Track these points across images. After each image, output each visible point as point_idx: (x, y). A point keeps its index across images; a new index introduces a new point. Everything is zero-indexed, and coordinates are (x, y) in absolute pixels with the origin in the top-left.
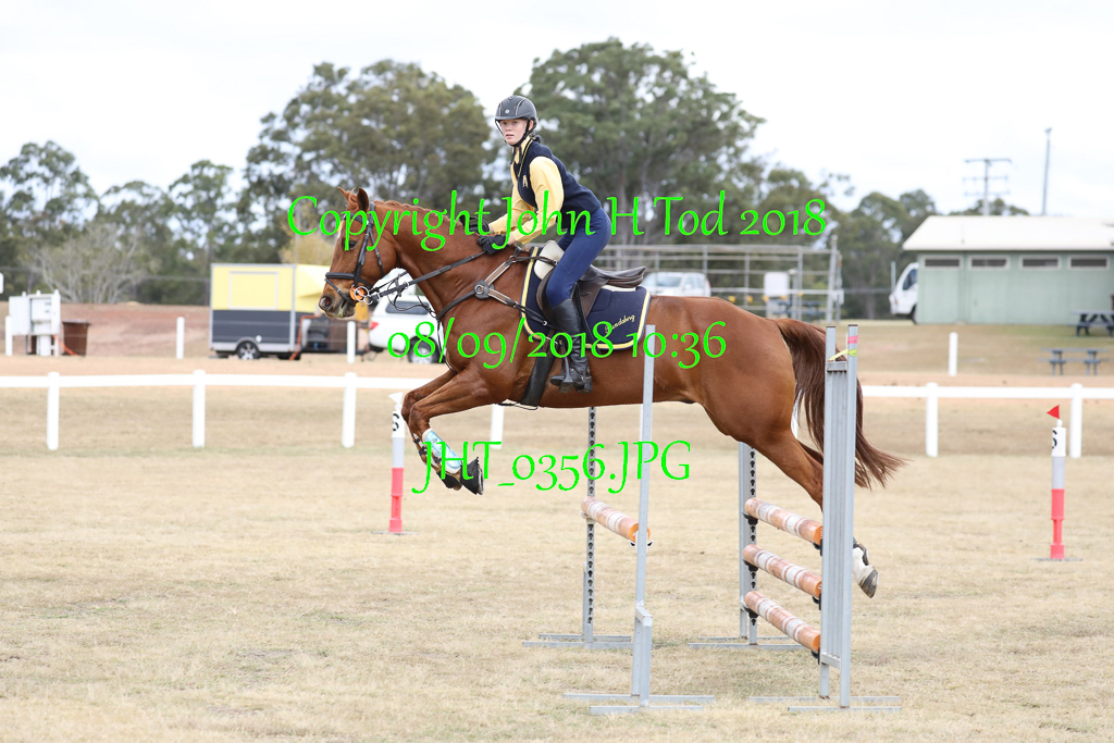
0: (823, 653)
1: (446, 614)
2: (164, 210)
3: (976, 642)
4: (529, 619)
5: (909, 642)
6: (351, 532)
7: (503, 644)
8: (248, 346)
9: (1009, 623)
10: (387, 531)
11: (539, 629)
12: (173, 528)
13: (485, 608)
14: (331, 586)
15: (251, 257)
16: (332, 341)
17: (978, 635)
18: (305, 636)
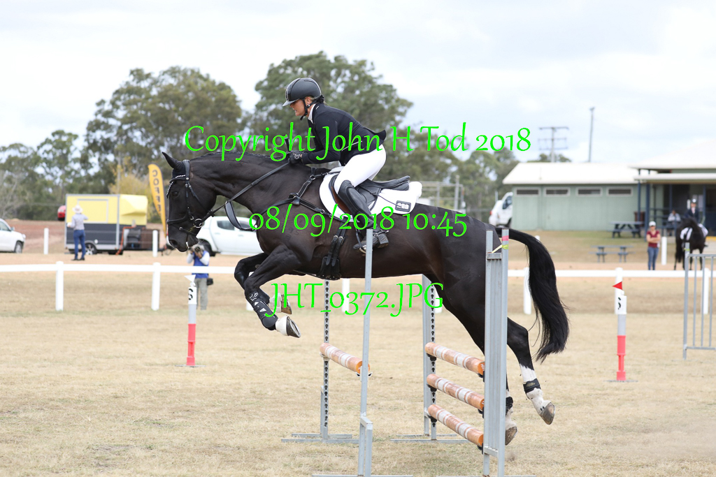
0: (485, 446)
1: (229, 420)
2: (33, 161)
3: (580, 437)
4: (284, 423)
5: (535, 438)
6: (162, 365)
7: (269, 440)
8: (90, 246)
9: (598, 424)
10: (185, 365)
11: (291, 430)
12: (45, 363)
13: (254, 416)
14: (152, 401)
15: (90, 190)
16: (143, 242)
17: (580, 432)
18: (136, 436)
